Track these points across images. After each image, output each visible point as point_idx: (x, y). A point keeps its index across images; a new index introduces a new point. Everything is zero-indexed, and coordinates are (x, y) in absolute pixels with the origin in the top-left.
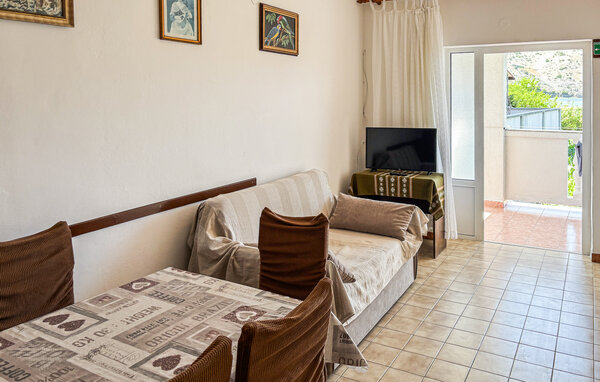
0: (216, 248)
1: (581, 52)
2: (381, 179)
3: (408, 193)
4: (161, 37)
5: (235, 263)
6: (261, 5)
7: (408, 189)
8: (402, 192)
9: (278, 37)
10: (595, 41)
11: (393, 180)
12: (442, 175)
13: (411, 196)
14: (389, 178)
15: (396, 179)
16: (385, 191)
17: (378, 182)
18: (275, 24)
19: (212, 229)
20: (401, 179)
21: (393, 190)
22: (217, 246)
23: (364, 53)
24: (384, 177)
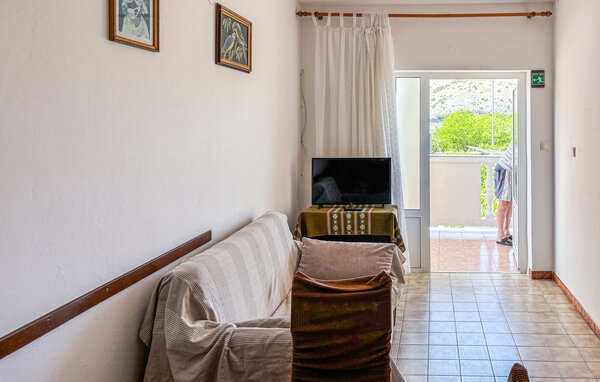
0: (199, 339)
1: (516, 81)
2: (335, 217)
3: (366, 230)
4: (112, 37)
5: (232, 354)
6: (218, 7)
7: (366, 224)
8: (359, 229)
9: (233, 48)
10: (533, 72)
11: (349, 216)
12: (396, 207)
13: (370, 233)
14: (345, 215)
15: (353, 215)
16: (340, 230)
17: (332, 219)
18: (231, 32)
19: (187, 312)
20: (358, 215)
21: (349, 227)
22: (200, 334)
23: (302, 73)
24: (339, 215)
